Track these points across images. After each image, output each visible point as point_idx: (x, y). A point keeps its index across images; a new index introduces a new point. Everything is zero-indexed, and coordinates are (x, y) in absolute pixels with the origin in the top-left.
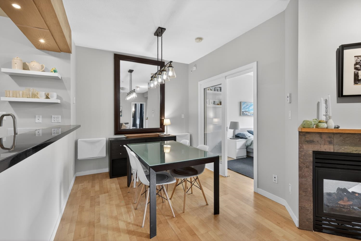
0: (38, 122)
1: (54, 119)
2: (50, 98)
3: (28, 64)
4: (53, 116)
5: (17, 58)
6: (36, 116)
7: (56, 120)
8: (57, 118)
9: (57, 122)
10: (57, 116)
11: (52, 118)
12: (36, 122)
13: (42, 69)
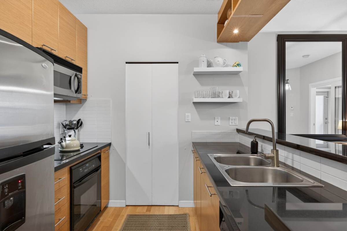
0: (217, 125)
1: (232, 121)
2: (233, 97)
3: (212, 61)
4: (231, 118)
5: (203, 56)
6: (215, 117)
7: (233, 123)
8: (234, 119)
9: (234, 124)
10: (234, 118)
11: (230, 120)
12: (215, 124)
13: (224, 65)
